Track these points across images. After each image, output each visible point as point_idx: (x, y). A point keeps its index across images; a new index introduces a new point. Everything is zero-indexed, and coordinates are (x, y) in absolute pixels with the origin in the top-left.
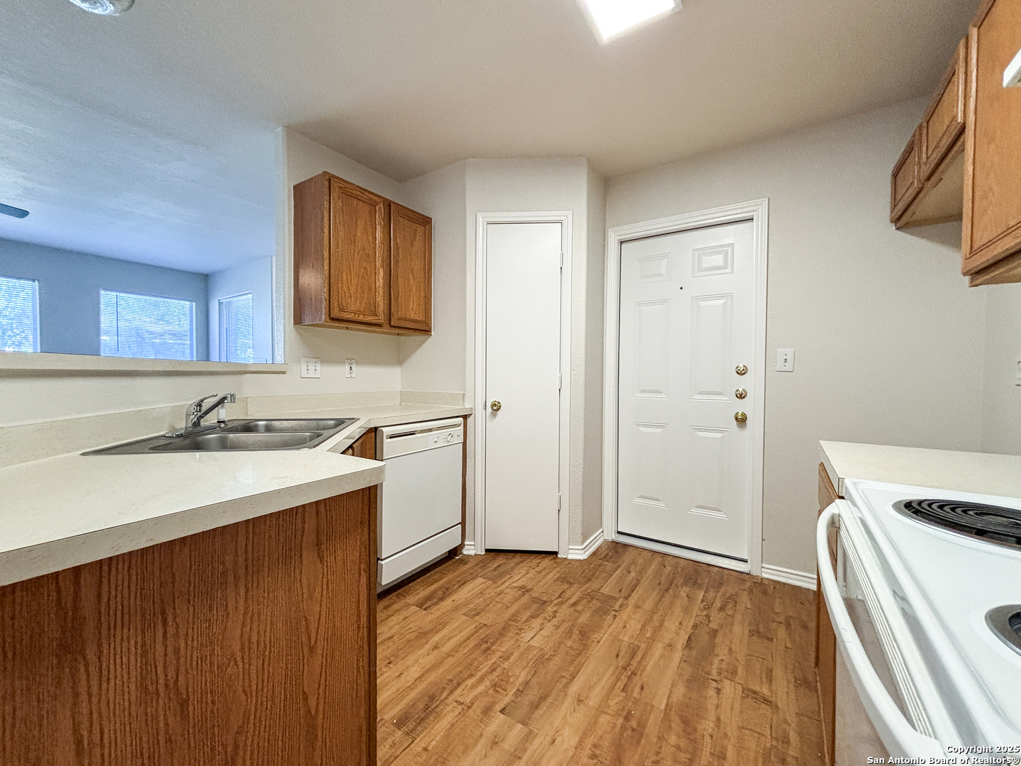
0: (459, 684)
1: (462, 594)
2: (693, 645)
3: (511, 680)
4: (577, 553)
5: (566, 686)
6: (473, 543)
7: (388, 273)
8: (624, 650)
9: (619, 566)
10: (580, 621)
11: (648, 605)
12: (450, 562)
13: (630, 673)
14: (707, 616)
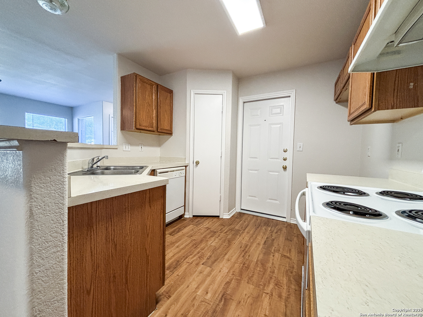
0: (187, 257)
1: (185, 230)
2: (266, 243)
3: (205, 255)
4: (226, 216)
5: (224, 256)
6: (188, 213)
7: (157, 111)
8: (243, 245)
9: (241, 220)
10: (228, 238)
11: (251, 232)
12: (180, 220)
13: (245, 252)
14: (271, 235)
